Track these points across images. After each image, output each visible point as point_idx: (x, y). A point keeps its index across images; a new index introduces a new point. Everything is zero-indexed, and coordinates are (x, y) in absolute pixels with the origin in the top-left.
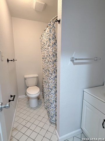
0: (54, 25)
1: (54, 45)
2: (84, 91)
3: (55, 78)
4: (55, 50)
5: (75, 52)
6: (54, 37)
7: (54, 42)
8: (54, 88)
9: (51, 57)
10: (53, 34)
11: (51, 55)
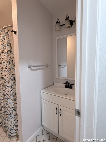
0: (8, 33)
1: (9, 52)
2: (41, 92)
3: (13, 85)
4: (11, 57)
5: (31, 60)
6: (9, 45)
7: (9, 49)
8: (12, 97)
9: (6, 64)
10: (8, 42)
11: (6, 62)
